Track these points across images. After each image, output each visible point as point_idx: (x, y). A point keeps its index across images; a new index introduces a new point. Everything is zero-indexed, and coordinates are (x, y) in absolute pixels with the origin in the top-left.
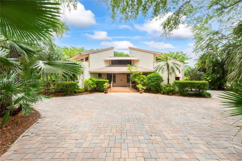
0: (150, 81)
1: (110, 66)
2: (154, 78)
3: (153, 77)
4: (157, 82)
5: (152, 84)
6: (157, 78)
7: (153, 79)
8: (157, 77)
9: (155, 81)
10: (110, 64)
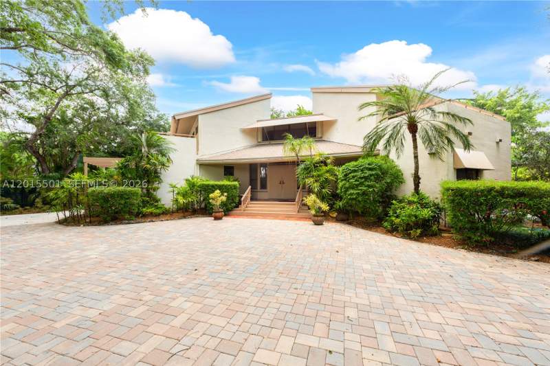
0: (347, 185)
1: (259, 145)
2: (359, 174)
3: (355, 171)
4: (369, 186)
5: (351, 194)
6: (368, 173)
7: (353, 177)
8: (370, 169)
9: (361, 184)
10: (260, 140)
